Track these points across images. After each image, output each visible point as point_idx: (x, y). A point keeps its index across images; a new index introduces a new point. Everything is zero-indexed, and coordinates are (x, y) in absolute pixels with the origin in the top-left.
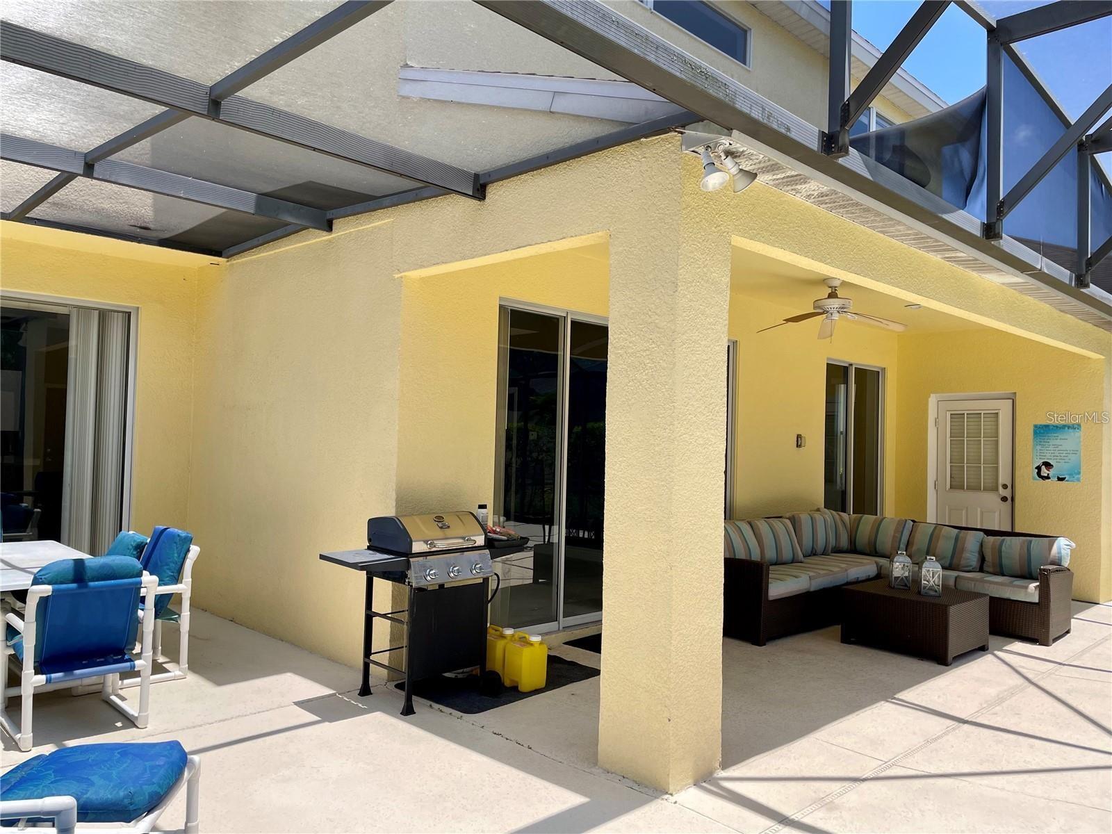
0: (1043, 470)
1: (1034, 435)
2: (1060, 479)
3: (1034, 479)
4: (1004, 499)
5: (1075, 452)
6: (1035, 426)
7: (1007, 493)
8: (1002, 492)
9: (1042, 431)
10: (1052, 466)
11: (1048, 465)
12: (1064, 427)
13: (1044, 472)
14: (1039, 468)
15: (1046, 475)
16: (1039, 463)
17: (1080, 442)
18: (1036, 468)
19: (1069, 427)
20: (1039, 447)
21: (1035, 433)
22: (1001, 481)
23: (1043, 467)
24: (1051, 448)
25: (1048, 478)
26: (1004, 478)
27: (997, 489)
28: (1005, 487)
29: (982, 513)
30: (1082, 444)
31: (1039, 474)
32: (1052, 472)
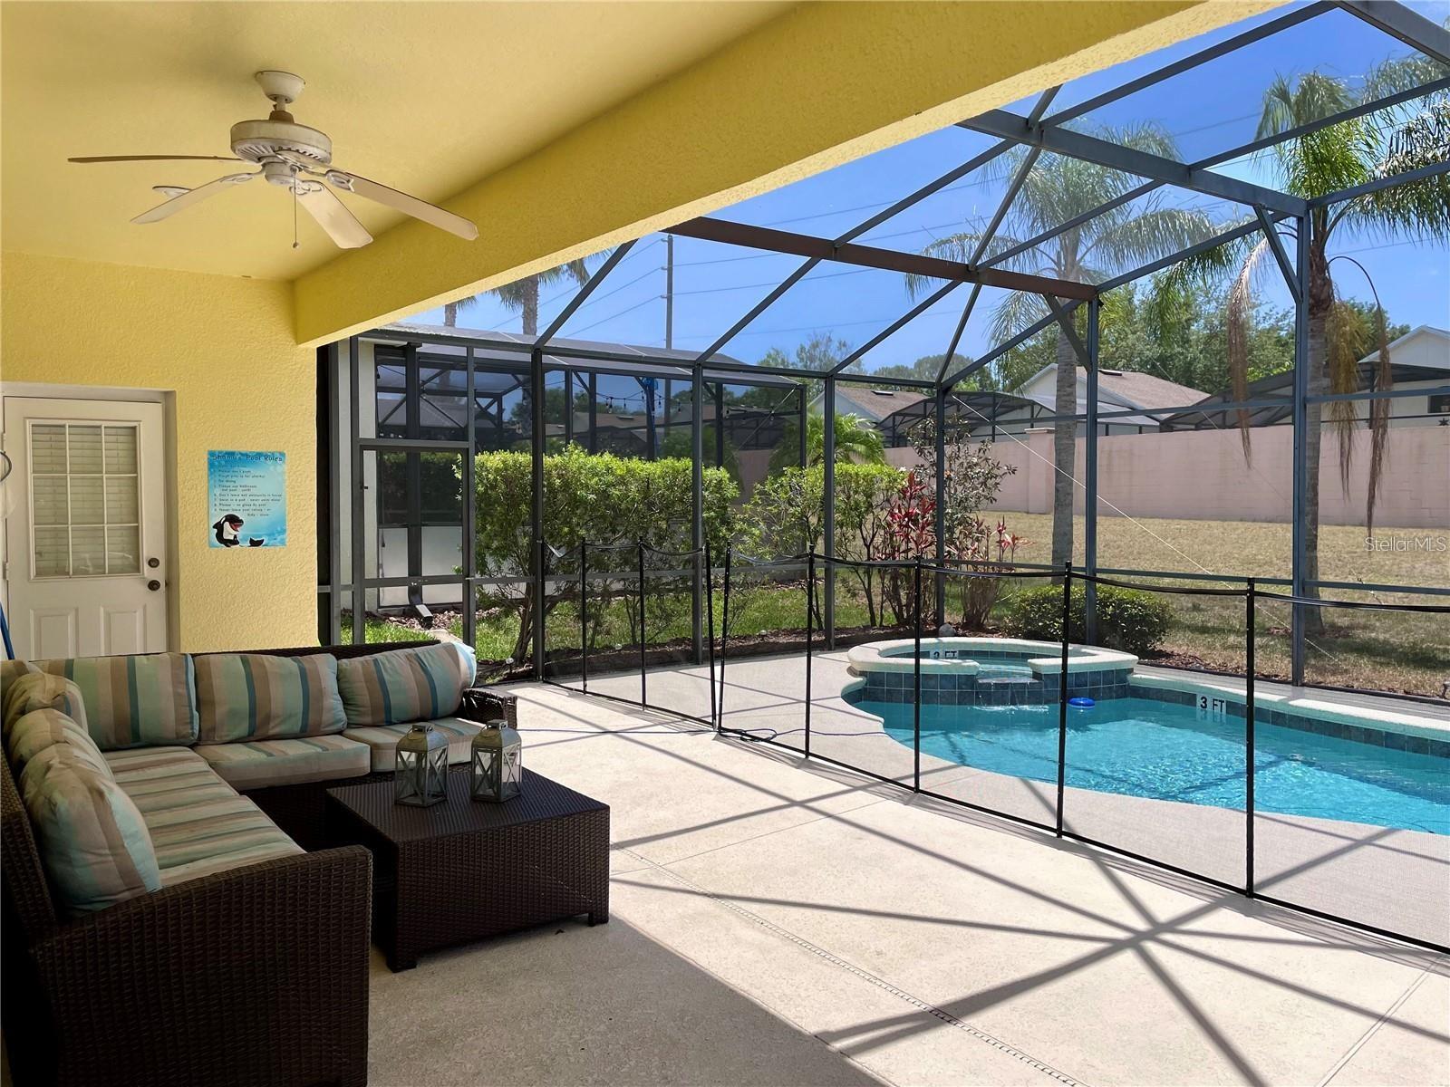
0: (226, 530)
1: (209, 469)
2: (255, 543)
3: (211, 545)
4: (153, 585)
5: (277, 498)
6: (212, 454)
7: (158, 574)
8: (149, 573)
9: (224, 463)
10: (241, 521)
11: (234, 521)
12: (259, 455)
13: (229, 532)
14: (219, 527)
15: (232, 538)
16: (219, 517)
17: (284, 481)
18: (214, 527)
19: (266, 456)
20: (218, 491)
21: (211, 465)
22: (146, 553)
23: (227, 523)
24: (239, 491)
25: (235, 542)
26: (151, 545)
27: (136, 568)
28: (153, 563)
29: (108, 616)
30: (287, 484)
31: (220, 536)
32: (241, 533)
